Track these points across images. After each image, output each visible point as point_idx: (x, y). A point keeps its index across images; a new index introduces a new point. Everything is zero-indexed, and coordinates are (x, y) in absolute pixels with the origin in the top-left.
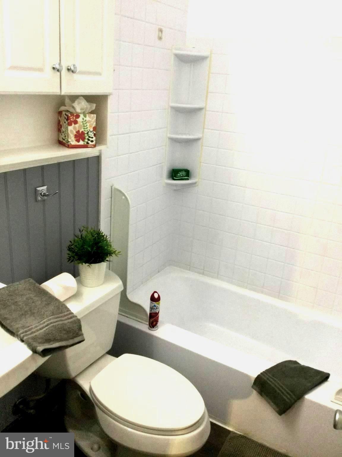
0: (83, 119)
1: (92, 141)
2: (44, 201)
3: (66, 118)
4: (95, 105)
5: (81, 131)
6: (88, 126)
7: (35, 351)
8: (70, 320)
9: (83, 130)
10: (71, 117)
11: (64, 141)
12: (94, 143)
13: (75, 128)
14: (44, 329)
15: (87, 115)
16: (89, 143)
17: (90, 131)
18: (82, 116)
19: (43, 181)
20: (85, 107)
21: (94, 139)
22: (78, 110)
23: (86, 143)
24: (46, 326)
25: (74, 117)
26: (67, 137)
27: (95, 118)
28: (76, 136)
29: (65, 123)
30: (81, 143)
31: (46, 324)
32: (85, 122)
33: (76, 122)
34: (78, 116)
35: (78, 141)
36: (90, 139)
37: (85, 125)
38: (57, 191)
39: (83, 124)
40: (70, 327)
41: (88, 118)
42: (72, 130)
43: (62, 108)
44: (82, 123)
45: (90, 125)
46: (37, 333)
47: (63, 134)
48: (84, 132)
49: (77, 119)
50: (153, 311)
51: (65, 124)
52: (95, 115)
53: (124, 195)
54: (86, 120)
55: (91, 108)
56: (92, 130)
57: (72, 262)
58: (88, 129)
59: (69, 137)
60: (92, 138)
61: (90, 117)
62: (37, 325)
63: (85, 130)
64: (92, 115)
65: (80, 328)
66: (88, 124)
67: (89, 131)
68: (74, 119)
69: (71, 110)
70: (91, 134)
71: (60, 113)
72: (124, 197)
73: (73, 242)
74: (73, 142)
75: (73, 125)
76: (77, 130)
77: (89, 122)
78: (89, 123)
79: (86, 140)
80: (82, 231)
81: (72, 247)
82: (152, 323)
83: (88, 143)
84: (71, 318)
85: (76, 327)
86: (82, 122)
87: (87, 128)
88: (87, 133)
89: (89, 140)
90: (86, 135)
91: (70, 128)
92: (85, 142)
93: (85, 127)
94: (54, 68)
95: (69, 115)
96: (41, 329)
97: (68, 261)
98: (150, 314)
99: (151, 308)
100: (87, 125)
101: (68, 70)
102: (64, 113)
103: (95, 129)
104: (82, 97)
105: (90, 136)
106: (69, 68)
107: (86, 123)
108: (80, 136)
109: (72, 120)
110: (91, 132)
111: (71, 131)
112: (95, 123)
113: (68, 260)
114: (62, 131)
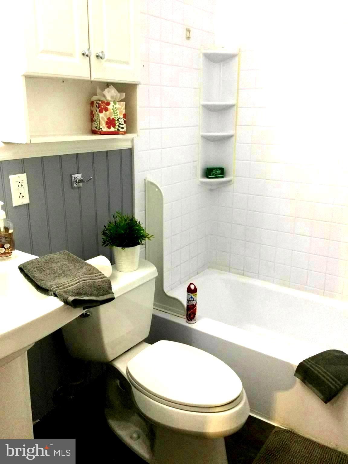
0: (113, 106)
1: (123, 128)
2: (79, 188)
3: (98, 106)
4: (124, 94)
5: (111, 118)
6: (118, 113)
7: (66, 302)
8: (100, 280)
9: (113, 117)
10: (102, 105)
11: (97, 129)
12: (124, 130)
13: (106, 115)
14: (76, 285)
15: (117, 102)
16: (119, 130)
17: (120, 118)
18: (112, 103)
19: (78, 168)
20: (115, 95)
21: (124, 126)
22: (109, 98)
23: (116, 130)
24: (78, 283)
25: (105, 105)
26: (99, 125)
27: (125, 106)
28: (107, 123)
29: (97, 111)
30: (112, 129)
31: (77, 281)
32: (116, 109)
33: (107, 110)
34: (108, 104)
35: (109, 128)
36: (120, 125)
37: (116, 112)
38: (91, 178)
39: (114, 111)
40: (101, 285)
41: (117, 106)
42: (103, 117)
43: (94, 98)
44: (112, 111)
45: (119, 112)
46: (69, 288)
47: (95, 122)
48: (115, 119)
49: (107, 107)
50: (190, 303)
51: (96, 112)
52: (125, 103)
53: (157, 187)
54: (116, 108)
55: (120, 96)
56: (122, 116)
58: (118, 116)
59: (101, 124)
60: (122, 125)
61: (119, 105)
62: (70, 282)
63: (116, 117)
64: (122, 103)
65: (110, 287)
66: (118, 111)
67: (119, 118)
68: (105, 106)
69: (103, 99)
70: (122, 121)
71: (92, 103)
72: (157, 190)
73: (107, 227)
74: (105, 129)
75: (104, 112)
76: (108, 117)
77: (119, 109)
78: (119, 110)
79: (117, 127)
80: (116, 217)
81: (107, 232)
82: (190, 315)
83: (118, 130)
84: (102, 278)
85: (106, 286)
86: (113, 109)
87: (117, 115)
88: (118, 120)
89: (119, 127)
90: (117, 122)
91: (101, 115)
92: (116, 129)
93: (115, 114)
94: (83, 54)
95: (100, 102)
96: (72, 285)
98: (187, 306)
99: (188, 300)
100: (117, 112)
101: (97, 56)
102: (95, 102)
103: (125, 116)
104: (112, 86)
105: (120, 123)
106: (98, 55)
107: (116, 110)
108: (111, 123)
109: (103, 107)
110: (121, 119)
111: (102, 118)
112: (125, 110)
114: (94, 120)
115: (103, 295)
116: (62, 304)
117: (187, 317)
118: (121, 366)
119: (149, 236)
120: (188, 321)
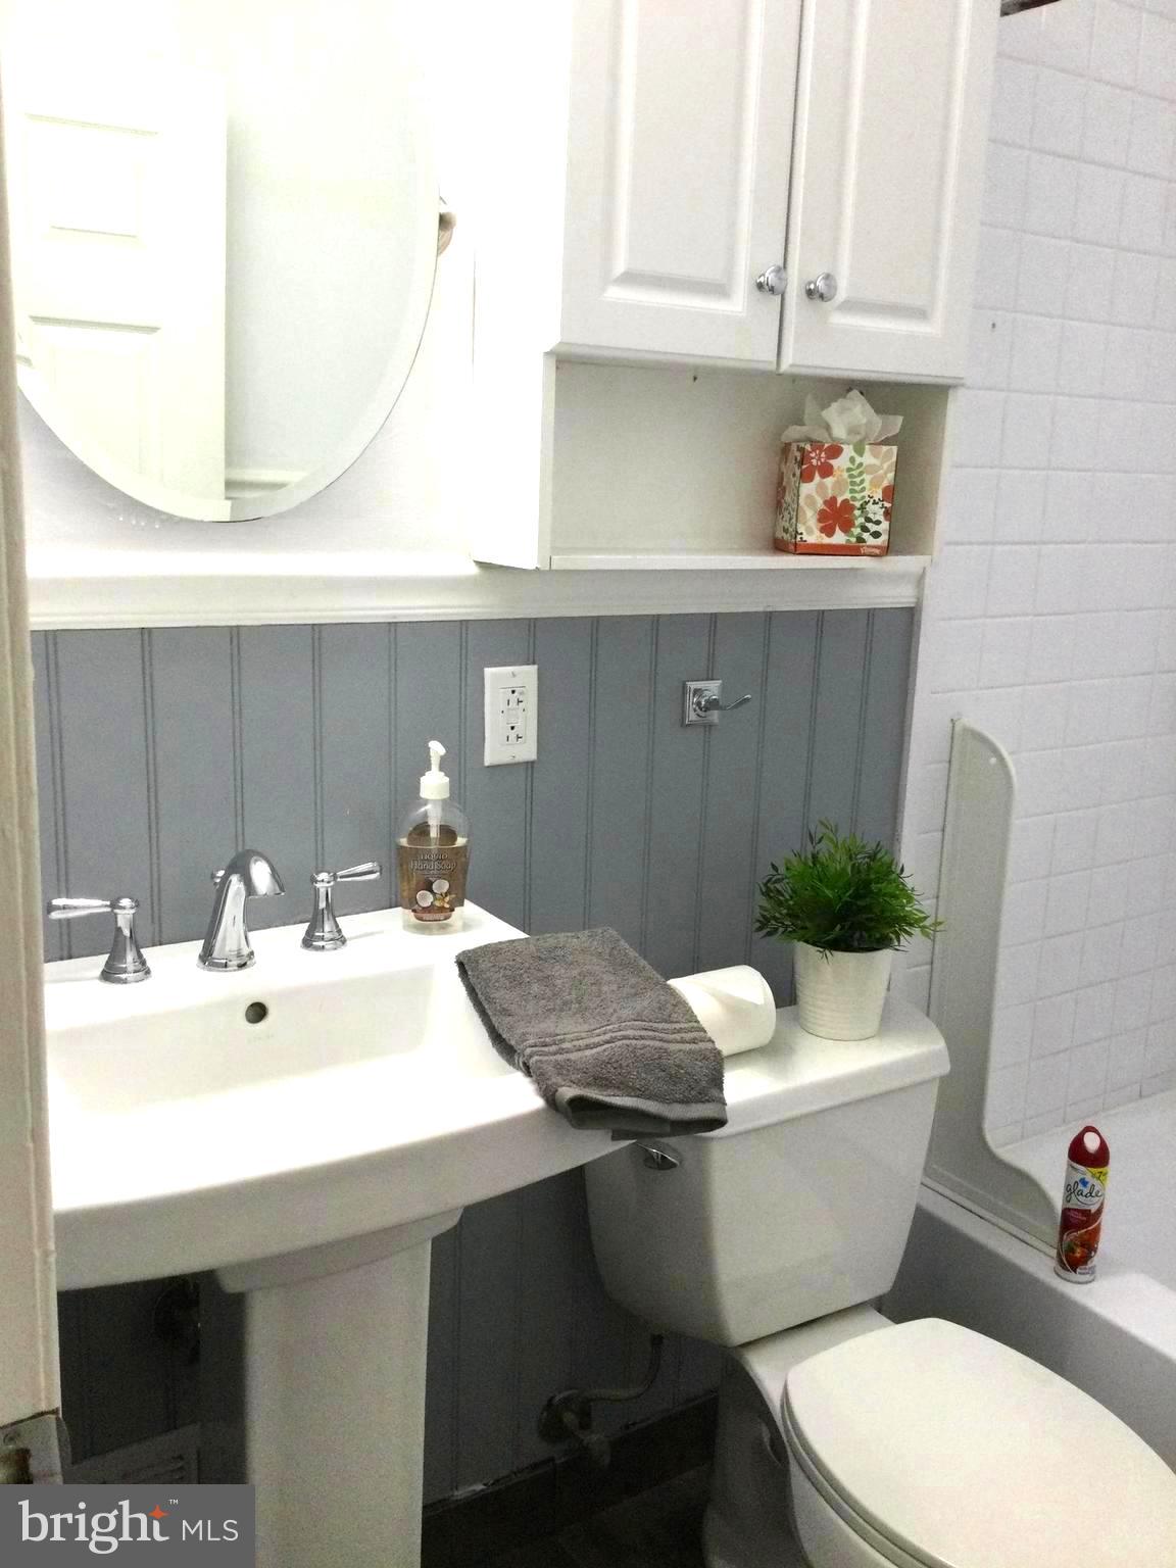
0: (852, 460)
1: (876, 535)
2: (708, 727)
3: (799, 458)
4: (900, 420)
5: (840, 500)
6: (866, 484)
7: (551, 1100)
8: (687, 1047)
9: (848, 496)
10: (813, 455)
11: (786, 537)
12: (882, 540)
13: (821, 488)
14: (599, 1049)
15: (867, 447)
16: (864, 541)
17: (872, 500)
18: (848, 451)
19: (711, 658)
20: (864, 421)
21: (885, 526)
22: (839, 431)
23: (854, 540)
24: (608, 1042)
25: (823, 455)
26: (794, 520)
27: (894, 459)
28: (822, 516)
29: (794, 475)
30: (839, 538)
31: (607, 1037)
32: (858, 471)
33: (827, 471)
34: (835, 451)
35: (828, 531)
36: (869, 525)
37: (858, 480)
38: (749, 696)
39: (851, 476)
40: (684, 1065)
41: (868, 459)
42: (811, 495)
43: (793, 433)
44: (846, 475)
45: (871, 482)
46: (573, 1056)
47: (786, 513)
48: (851, 503)
49: (832, 462)
50: (1074, 1204)
51: (793, 479)
52: (895, 449)
53: (995, 751)
54: (861, 465)
55: (884, 428)
56: (878, 495)
57: (769, 934)
58: (866, 493)
59: (800, 519)
60: (878, 523)
61: (876, 456)
62: (584, 1035)
63: (856, 495)
64: (885, 448)
65: (717, 1082)
66: (867, 477)
67: (867, 499)
68: (823, 460)
69: (818, 434)
70: (876, 512)
71: (785, 449)
72: (993, 760)
73: (782, 870)
74: (812, 535)
75: (817, 478)
76: (830, 494)
77: (872, 469)
78: (868, 474)
79: (857, 531)
80: (820, 841)
81: (778, 886)
82: (1071, 1250)
83: (860, 540)
84: (694, 1041)
85: (701, 1069)
86: (849, 470)
87: (863, 490)
88: (862, 508)
89: (865, 529)
90: (857, 513)
91: (807, 489)
92: (852, 535)
93: (856, 488)
94: (760, 286)
95: (808, 447)
96: (588, 1047)
97: (759, 929)
98: (1065, 1211)
99: (1070, 1190)
100: (862, 481)
101: (810, 293)
102: (794, 447)
103: (890, 493)
104: (855, 393)
105: (871, 516)
106: (812, 287)
107: (861, 474)
108: (836, 515)
109: (814, 462)
110: (875, 503)
111: (810, 498)
112: (891, 475)
113: (758, 925)
114: (784, 505)
115: (685, 1101)
116: (539, 1103)
117: (1059, 1254)
118: (768, 1372)
119: (927, 923)
120: (1062, 1272)
